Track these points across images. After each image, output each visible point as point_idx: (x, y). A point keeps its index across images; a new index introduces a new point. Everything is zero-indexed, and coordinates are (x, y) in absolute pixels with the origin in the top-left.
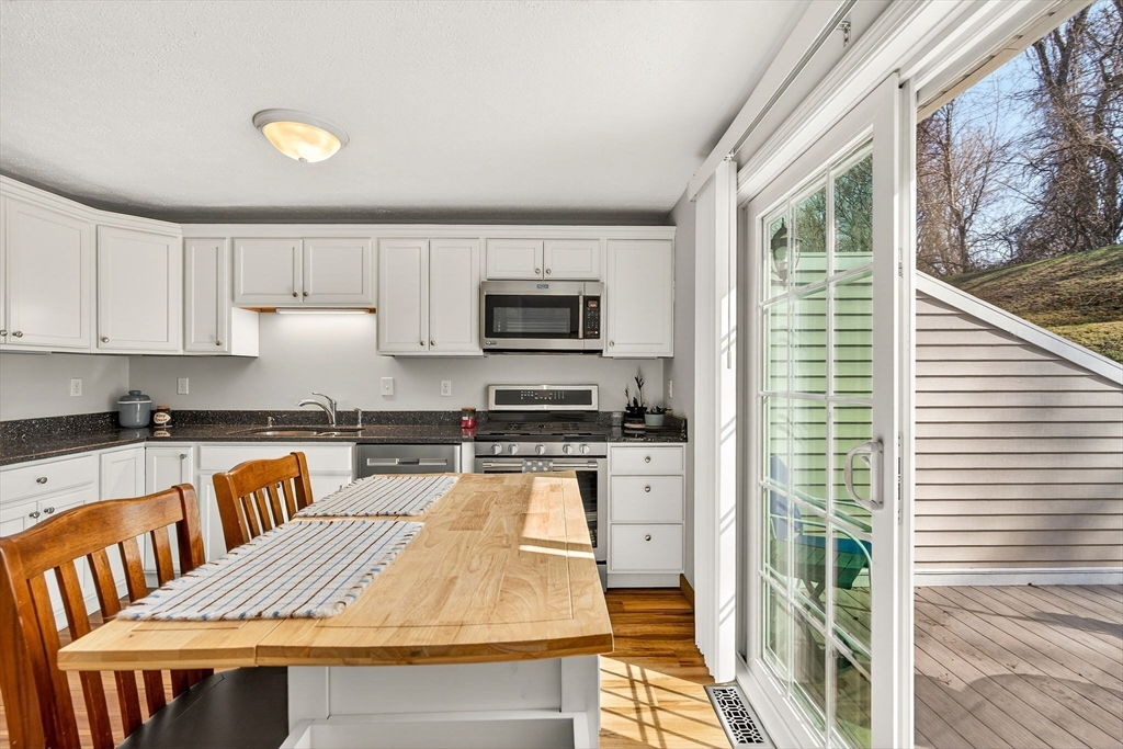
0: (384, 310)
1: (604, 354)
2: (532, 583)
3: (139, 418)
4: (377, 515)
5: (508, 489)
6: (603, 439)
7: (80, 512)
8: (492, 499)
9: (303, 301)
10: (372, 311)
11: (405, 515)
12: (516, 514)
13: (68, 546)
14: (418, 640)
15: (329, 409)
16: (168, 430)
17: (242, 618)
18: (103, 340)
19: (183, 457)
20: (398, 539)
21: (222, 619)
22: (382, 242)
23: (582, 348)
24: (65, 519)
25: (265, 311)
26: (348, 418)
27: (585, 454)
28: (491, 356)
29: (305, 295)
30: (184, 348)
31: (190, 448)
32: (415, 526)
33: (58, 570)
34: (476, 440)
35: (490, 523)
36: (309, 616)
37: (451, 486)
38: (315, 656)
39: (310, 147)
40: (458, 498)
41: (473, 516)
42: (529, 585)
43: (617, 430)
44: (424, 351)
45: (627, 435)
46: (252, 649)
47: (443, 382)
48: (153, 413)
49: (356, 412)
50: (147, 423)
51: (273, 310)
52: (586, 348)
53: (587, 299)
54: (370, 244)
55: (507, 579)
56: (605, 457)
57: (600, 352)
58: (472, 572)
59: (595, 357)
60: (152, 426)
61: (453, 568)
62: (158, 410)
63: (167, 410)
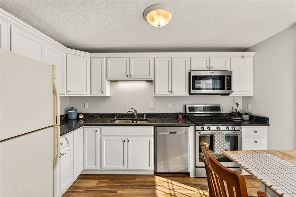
0: (156, 81)
1: (230, 95)
3: (74, 116)
10: (151, 82)
15: (135, 113)
16: (83, 120)
18: (69, 91)
19: (96, 131)
25: (113, 81)
26: (140, 116)
28: (192, 96)
29: (131, 76)
30: (91, 94)
31: (98, 128)
44: (170, 94)
47: (170, 104)
48: (78, 115)
49: (144, 114)
50: (76, 118)
53: (228, 77)
60: (78, 119)
62: (80, 114)
63: (82, 114)
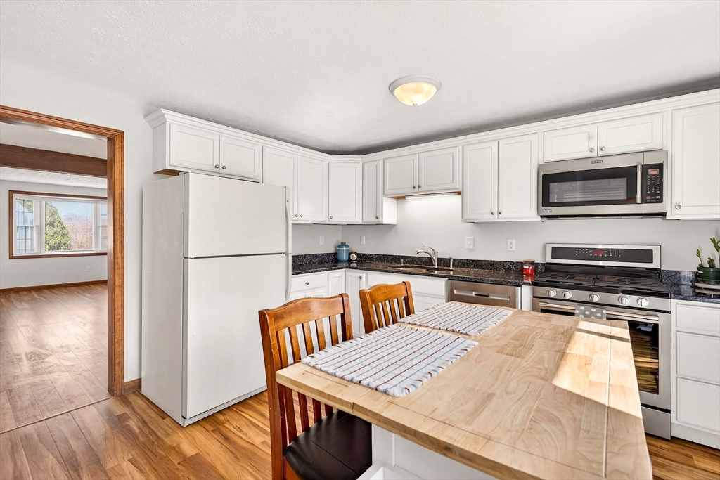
0: (467, 193)
1: (667, 217)
2: (564, 422)
3: (345, 257)
4: (447, 330)
5: (555, 328)
6: (666, 295)
7: (301, 301)
8: (537, 335)
9: (418, 191)
10: (459, 193)
11: (466, 334)
12: (558, 351)
13: (293, 318)
14: (451, 438)
15: (433, 256)
16: (356, 263)
17: (351, 381)
18: (332, 217)
19: (360, 278)
20: (455, 351)
21: (342, 378)
22: (465, 147)
23: (642, 212)
24: (293, 304)
25: (400, 198)
26: (444, 262)
27: (644, 306)
28: (548, 221)
29: (420, 187)
30: (362, 220)
31: (364, 274)
32: (471, 344)
33: (289, 328)
34: (535, 284)
35: (532, 355)
36: (386, 393)
37: (505, 317)
38: (383, 422)
39: (417, 96)
40: (509, 328)
41: (518, 346)
42: (560, 422)
43: (686, 289)
44: (496, 218)
45: (698, 295)
46: (350, 403)
47: (509, 241)
48: (350, 254)
49: (449, 259)
50: (347, 259)
51: (404, 197)
52: (645, 212)
53: (646, 168)
54: (458, 150)
55: (538, 410)
56: (669, 312)
57: (664, 214)
58: (507, 393)
59: (659, 219)
60: (349, 261)
61: (493, 385)
62: (352, 253)
63: (356, 253)
